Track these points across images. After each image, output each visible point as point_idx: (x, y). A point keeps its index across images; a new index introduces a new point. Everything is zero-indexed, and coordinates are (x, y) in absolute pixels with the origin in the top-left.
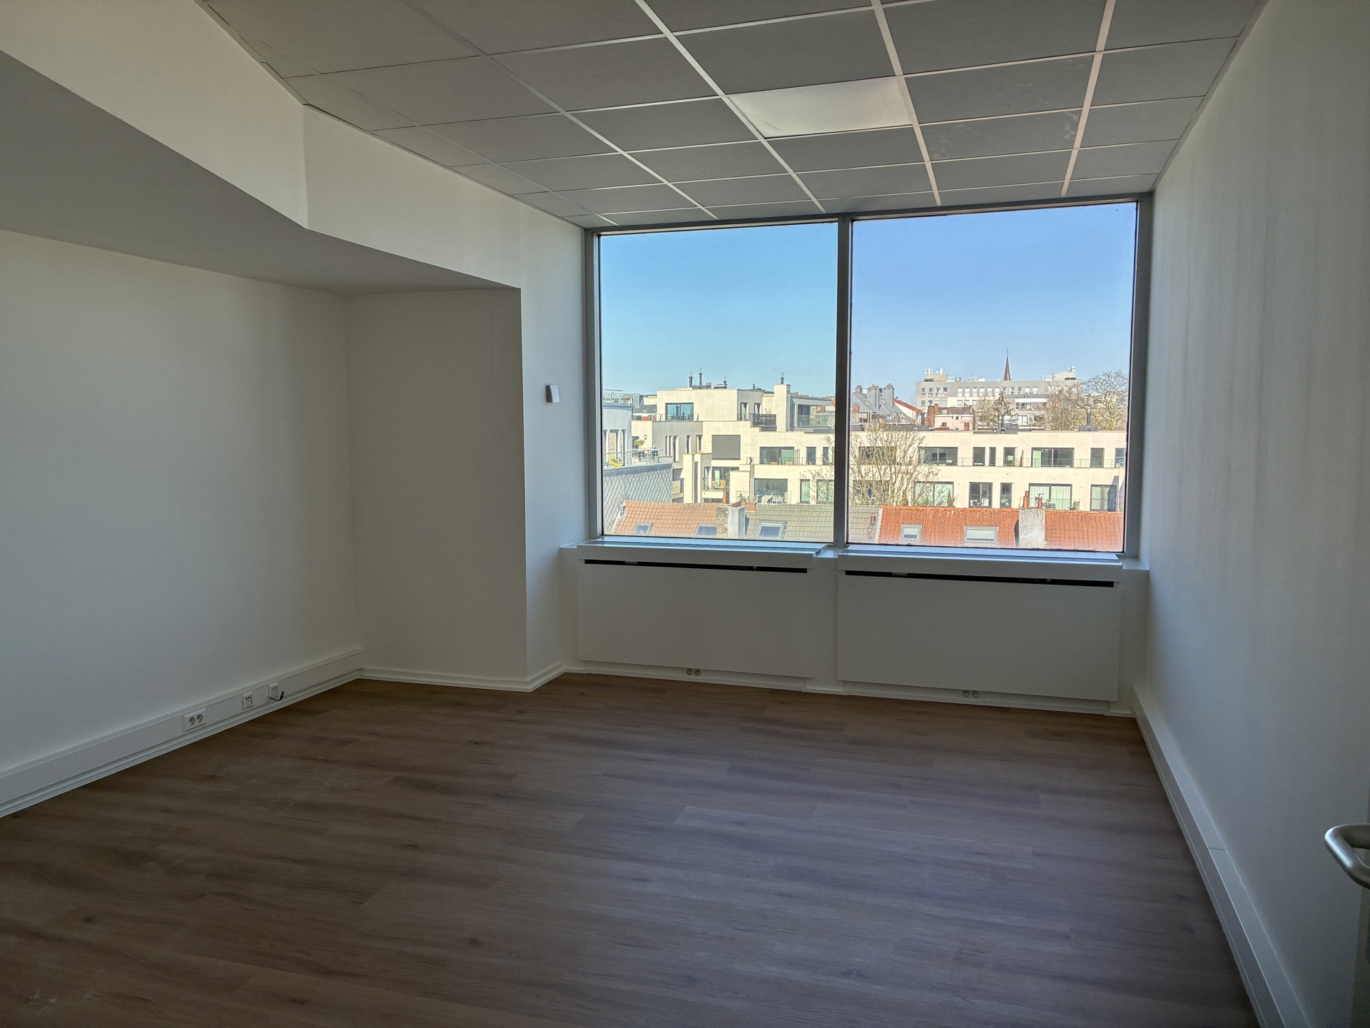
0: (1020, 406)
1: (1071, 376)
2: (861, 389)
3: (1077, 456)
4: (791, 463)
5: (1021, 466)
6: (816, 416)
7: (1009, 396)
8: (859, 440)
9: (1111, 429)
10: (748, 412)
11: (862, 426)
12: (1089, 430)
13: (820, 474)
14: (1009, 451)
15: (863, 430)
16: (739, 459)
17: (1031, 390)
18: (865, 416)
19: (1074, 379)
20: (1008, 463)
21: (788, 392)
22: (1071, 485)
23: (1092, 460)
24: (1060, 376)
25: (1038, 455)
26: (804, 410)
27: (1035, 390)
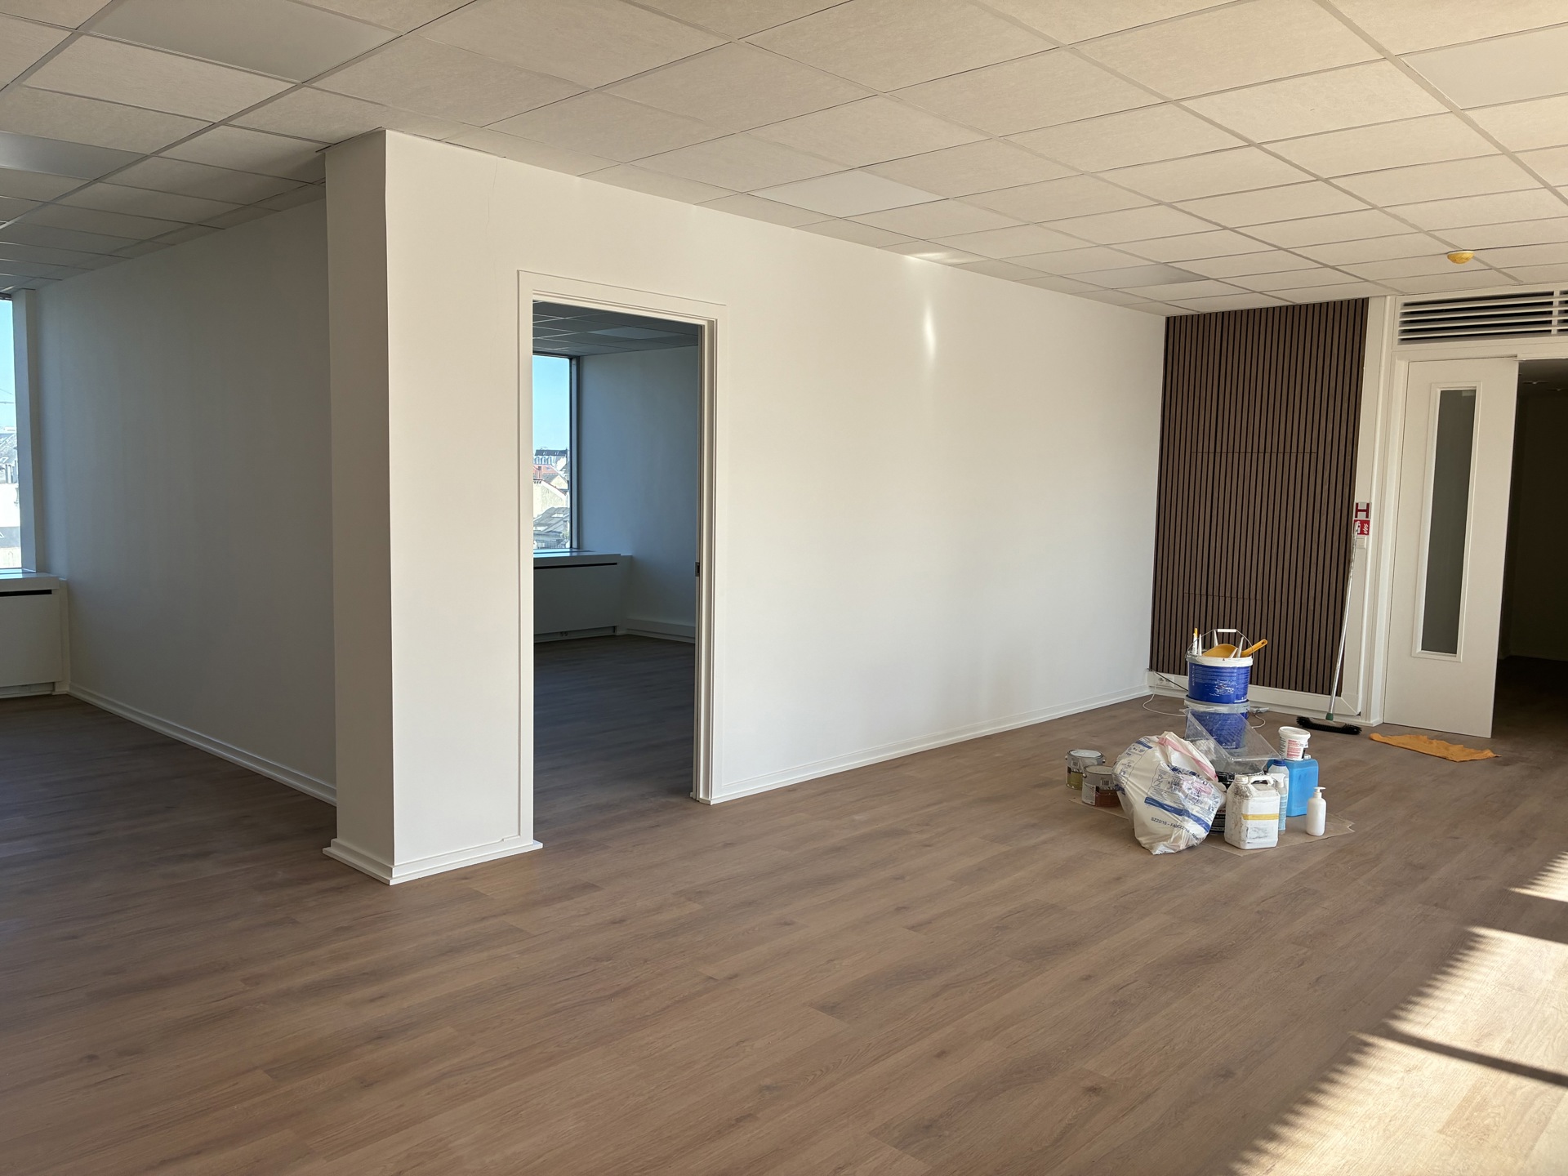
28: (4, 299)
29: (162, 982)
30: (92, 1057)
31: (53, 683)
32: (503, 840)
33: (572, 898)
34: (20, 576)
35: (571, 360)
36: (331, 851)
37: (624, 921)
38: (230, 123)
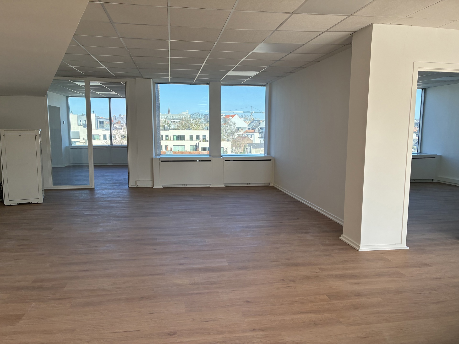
0: (172, 122)
1: (187, 113)
2: (121, 116)
3: (186, 137)
4: (98, 140)
5: (170, 140)
6: (106, 125)
7: (169, 119)
8: (120, 132)
9: (197, 130)
10: (81, 123)
11: (121, 128)
12: (189, 130)
13: (108, 143)
14: (167, 136)
15: (122, 129)
16: (79, 138)
17: (176, 117)
18: (122, 125)
19: (188, 114)
20: (167, 139)
21: (96, 116)
22: (184, 146)
23: (190, 138)
24: (184, 113)
25: (175, 137)
26: (102, 123)
27: (177, 117)
28: (264, 86)
29: (299, 265)
30: (283, 280)
31: (270, 183)
32: (395, 244)
33: (421, 267)
34: (264, 156)
35: (422, 89)
36: (341, 238)
37: (440, 279)
38: (328, 31)
